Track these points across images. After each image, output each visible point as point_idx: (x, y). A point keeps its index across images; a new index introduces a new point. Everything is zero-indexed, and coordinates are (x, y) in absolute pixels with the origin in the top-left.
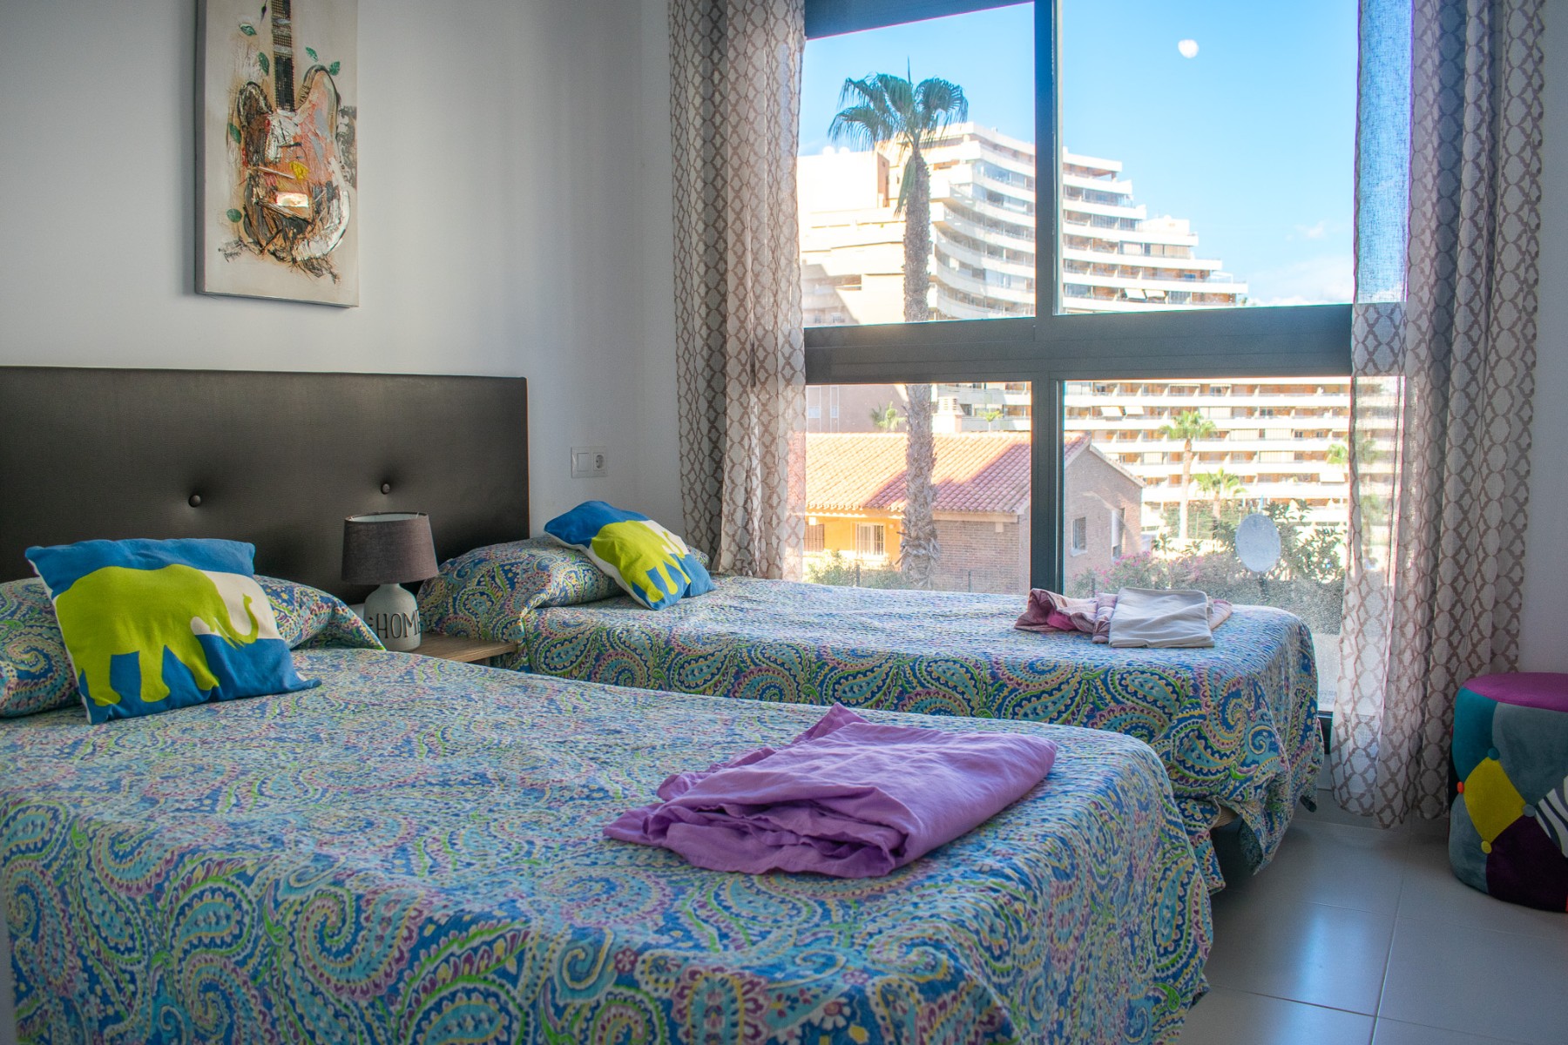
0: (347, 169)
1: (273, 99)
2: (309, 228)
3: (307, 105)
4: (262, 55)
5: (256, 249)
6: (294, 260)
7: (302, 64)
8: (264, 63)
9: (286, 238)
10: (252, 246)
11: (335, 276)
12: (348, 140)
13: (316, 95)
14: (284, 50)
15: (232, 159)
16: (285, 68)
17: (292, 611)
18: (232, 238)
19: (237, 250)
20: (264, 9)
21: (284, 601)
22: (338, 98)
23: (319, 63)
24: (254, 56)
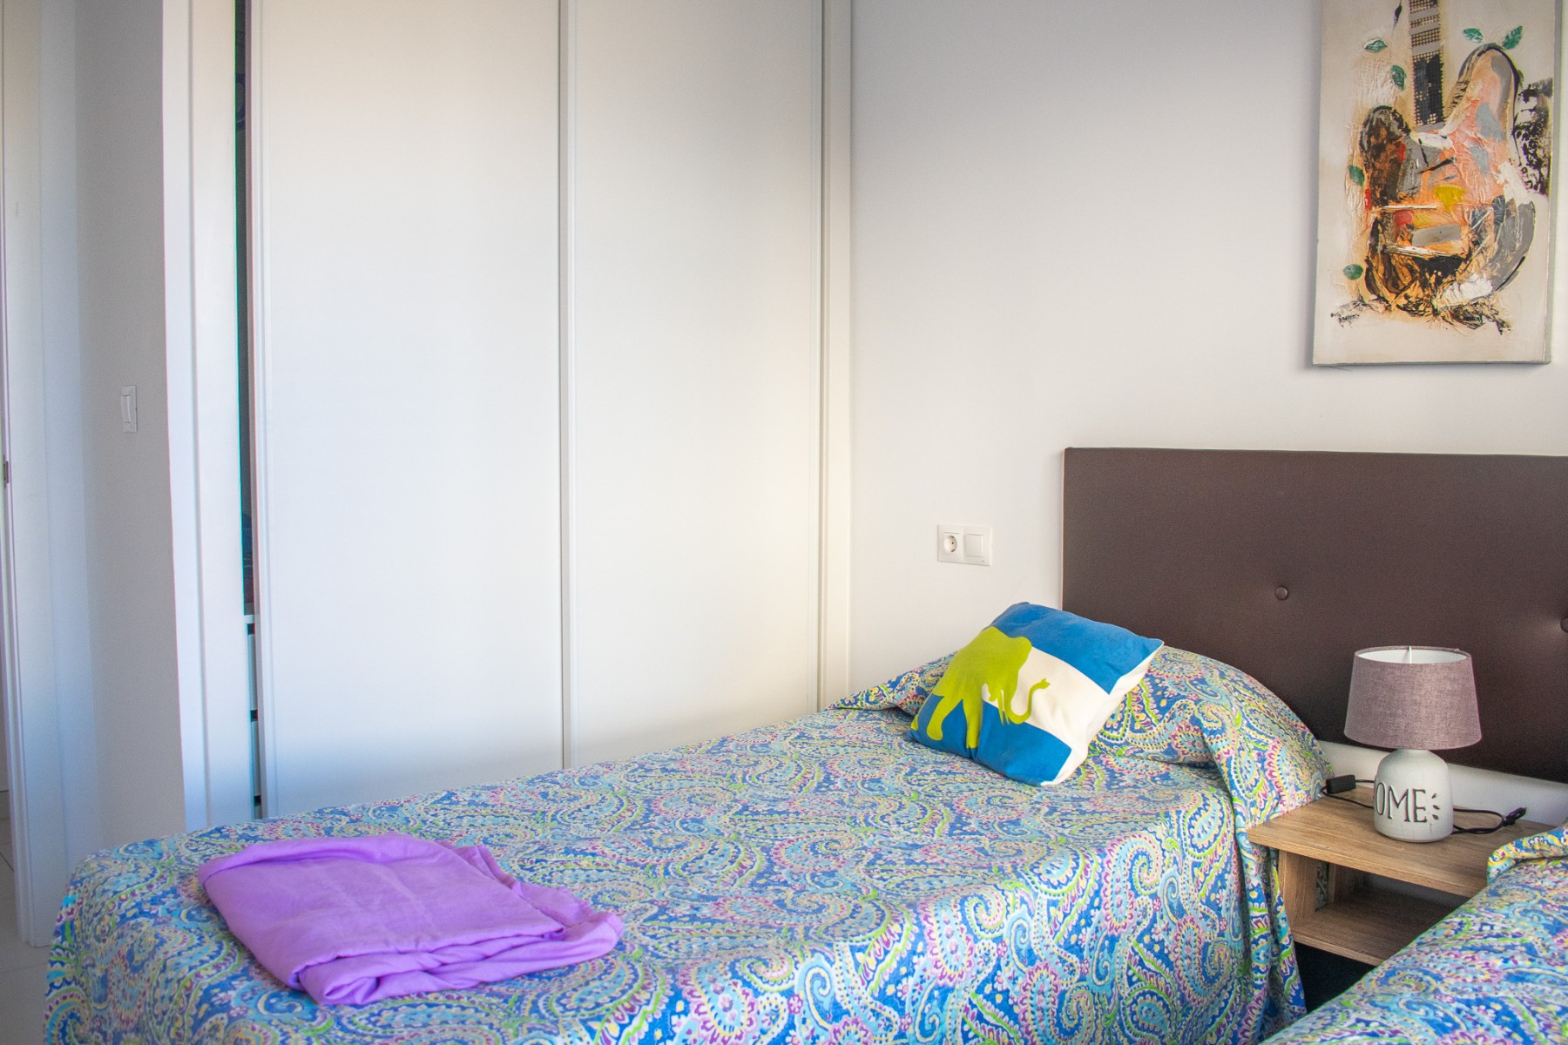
0: (1530, 170)
1: (1410, 117)
2: (1463, 266)
3: (1463, 104)
4: (1395, 68)
5: (1381, 307)
6: (1435, 313)
7: (1455, 50)
8: (1398, 77)
9: (1424, 285)
10: (1376, 304)
11: (1501, 325)
12: (1533, 133)
13: (1479, 87)
14: (1427, 50)
15: (1351, 205)
16: (1429, 72)
18: (1348, 298)
19: (1355, 311)
20: (1398, 11)
22: (1518, 77)
23: (1485, 41)
24: (1385, 73)
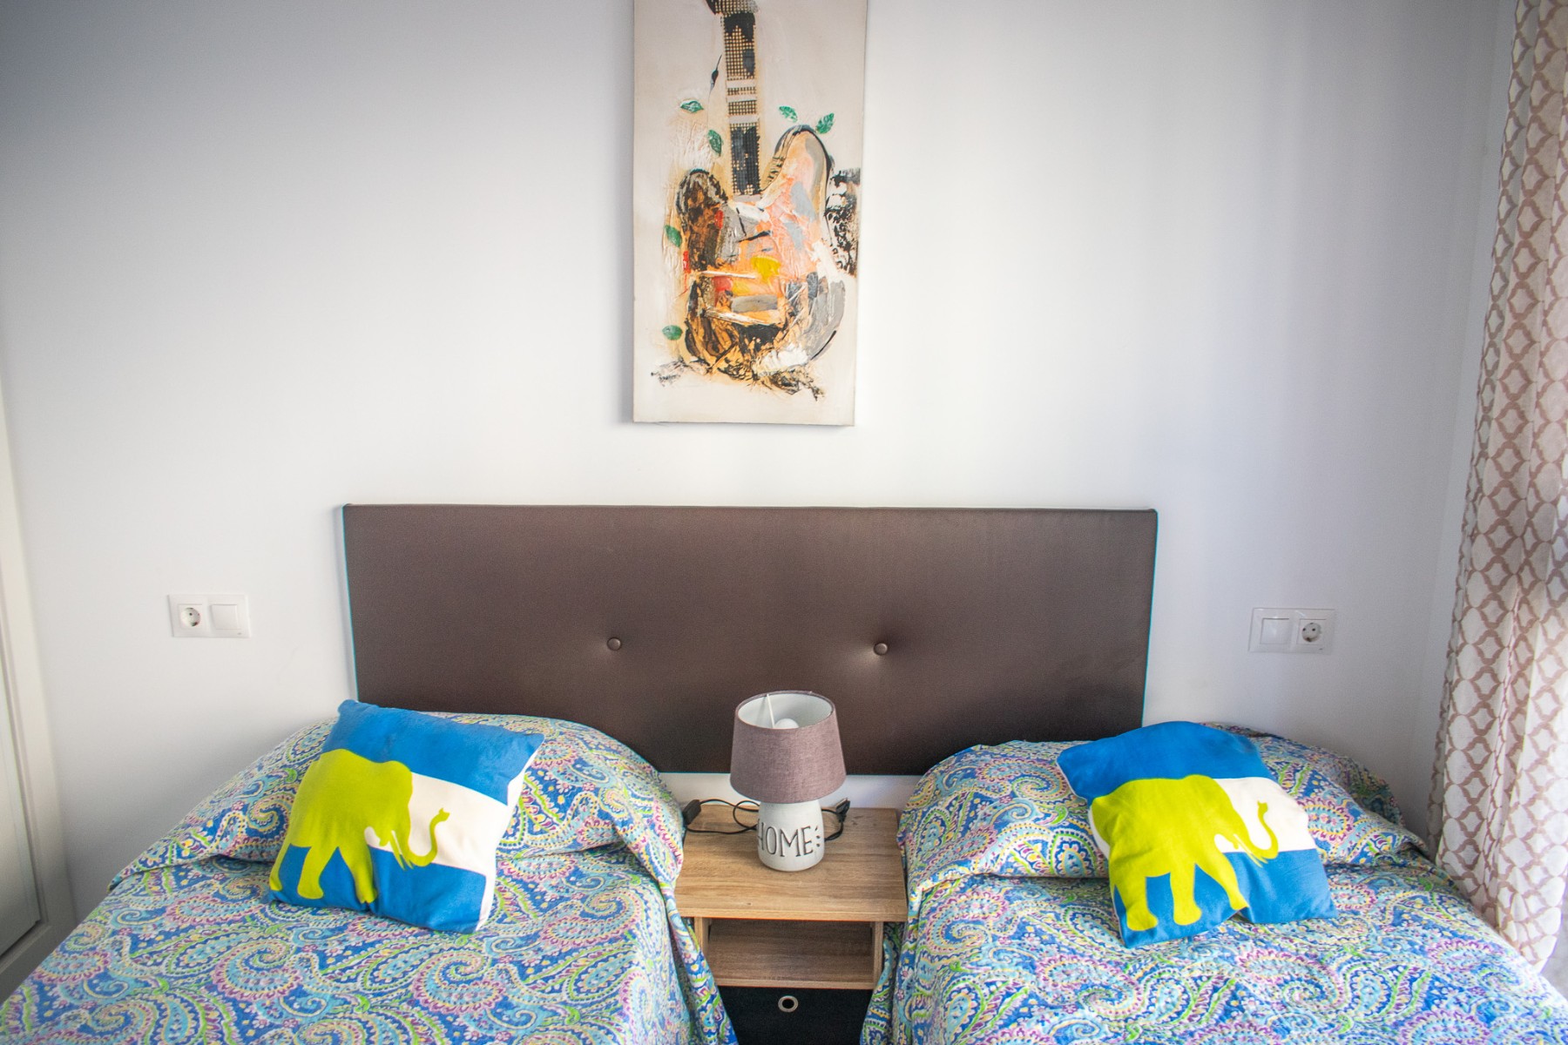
0: (841, 251)
1: (727, 184)
2: (780, 335)
3: (779, 180)
4: (712, 133)
5: (702, 368)
6: (755, 377)
7: (771, 129)
8: (716, 143)
9: (744, 350)
10: (697, 365)
11: (816, 392)
12: (843, 216)
13: (794, 165)
14: (744, 120)
15: (669, 265)
16: (747, 141)
17: (563, 819)
18: (670, 359)
19: (676, 372)
20: (715, 75)
21: (557, 805)
22: (829, 162)
23: (801, 122)
24: (702, 137)
